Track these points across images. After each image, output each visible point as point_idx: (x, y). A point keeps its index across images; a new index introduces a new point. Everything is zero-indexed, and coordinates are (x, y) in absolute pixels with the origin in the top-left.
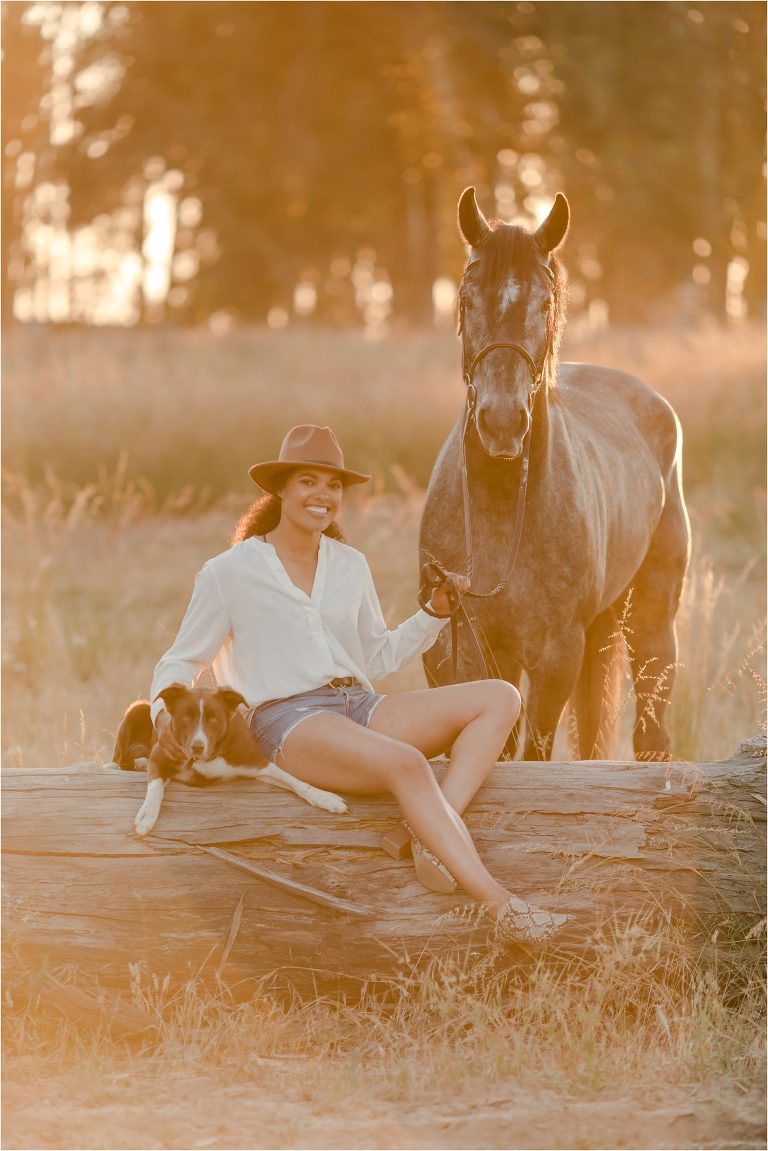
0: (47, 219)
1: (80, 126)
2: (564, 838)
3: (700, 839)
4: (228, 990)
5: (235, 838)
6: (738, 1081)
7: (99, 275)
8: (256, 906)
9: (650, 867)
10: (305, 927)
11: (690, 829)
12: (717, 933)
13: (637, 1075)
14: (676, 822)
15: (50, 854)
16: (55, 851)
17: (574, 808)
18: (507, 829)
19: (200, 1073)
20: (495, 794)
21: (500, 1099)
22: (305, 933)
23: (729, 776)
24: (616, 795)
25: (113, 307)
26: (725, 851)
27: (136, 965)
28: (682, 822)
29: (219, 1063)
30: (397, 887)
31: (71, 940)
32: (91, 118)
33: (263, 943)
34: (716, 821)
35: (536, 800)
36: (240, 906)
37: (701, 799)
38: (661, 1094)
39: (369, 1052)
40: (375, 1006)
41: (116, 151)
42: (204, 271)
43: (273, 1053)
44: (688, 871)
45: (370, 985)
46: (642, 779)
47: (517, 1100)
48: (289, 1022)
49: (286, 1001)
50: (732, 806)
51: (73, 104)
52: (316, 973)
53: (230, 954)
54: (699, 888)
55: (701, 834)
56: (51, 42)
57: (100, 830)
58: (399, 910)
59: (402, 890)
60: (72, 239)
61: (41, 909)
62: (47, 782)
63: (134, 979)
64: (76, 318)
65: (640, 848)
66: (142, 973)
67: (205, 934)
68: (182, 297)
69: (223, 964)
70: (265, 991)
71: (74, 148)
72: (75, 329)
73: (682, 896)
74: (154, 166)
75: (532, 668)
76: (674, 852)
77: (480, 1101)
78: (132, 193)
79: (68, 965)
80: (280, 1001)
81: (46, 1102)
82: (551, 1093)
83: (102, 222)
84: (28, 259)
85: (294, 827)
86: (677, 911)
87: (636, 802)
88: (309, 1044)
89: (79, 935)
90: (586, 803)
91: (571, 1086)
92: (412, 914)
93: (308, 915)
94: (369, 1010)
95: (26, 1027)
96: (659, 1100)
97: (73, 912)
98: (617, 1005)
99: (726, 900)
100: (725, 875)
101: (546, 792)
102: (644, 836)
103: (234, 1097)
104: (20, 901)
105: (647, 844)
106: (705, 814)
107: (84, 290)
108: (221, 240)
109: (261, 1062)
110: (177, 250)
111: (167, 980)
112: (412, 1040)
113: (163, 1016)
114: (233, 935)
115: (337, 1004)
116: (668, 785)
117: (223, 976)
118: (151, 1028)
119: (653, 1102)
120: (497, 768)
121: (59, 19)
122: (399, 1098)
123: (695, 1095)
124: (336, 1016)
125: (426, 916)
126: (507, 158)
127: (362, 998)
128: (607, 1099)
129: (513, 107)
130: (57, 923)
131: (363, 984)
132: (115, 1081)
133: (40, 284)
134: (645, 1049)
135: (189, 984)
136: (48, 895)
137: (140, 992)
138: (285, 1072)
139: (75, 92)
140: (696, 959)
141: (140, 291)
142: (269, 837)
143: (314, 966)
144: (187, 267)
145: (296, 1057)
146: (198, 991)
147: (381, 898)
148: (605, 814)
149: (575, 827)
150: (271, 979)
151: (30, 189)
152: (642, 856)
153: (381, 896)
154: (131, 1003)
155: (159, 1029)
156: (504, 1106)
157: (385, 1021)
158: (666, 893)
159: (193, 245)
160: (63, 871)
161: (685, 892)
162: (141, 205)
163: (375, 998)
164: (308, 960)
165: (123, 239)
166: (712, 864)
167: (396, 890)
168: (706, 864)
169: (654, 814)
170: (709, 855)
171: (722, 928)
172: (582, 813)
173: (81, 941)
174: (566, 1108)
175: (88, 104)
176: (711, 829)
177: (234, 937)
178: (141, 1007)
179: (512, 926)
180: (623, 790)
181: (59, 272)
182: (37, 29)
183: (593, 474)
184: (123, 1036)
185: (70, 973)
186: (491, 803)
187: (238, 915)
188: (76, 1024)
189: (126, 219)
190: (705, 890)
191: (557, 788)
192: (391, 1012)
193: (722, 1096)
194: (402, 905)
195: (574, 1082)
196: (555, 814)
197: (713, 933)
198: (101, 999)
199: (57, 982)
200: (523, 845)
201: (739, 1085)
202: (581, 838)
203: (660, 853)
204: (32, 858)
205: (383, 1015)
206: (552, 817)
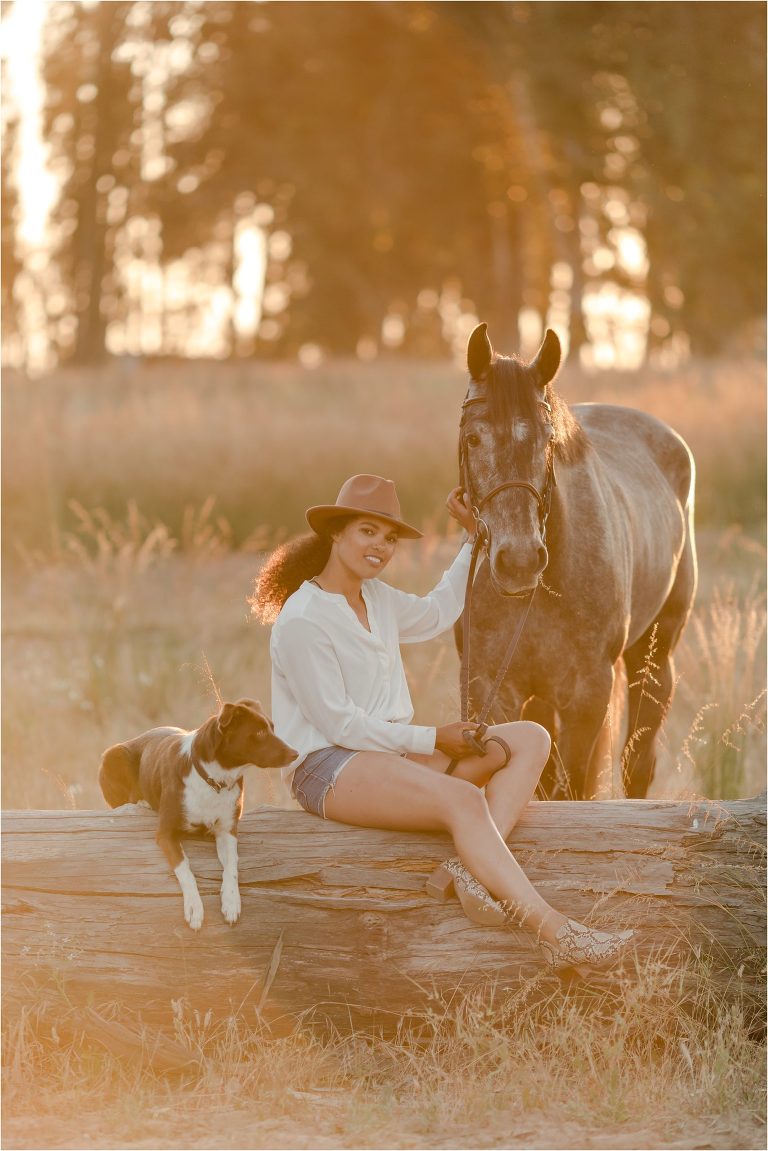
0: (139, 254)
1: (171, 162)
2: (594, 876)
3: (726, 876)
4: (267, 1025)
5: (275, 877)
6: (756, 1112)
7: (191, 309)
8: (294, 943)
9: (678, 904)
10: (343, 964)
11: (716, 866)
12: (742, 967)
13: (660, 1107)
14: (702, 859)
15: (94, 894)
16: (100, 891)
17: (604, 846)
18: (540, 867)
19: (238, 1107)
20: (528, 834)
21: (525, 1131)
22: (343, 970)
23: (755, 814)
24: (645, 833)
25: (205, 340)
26: (750, 887)
27: (179, 1001)
28: (708, 860)
29: (257, 1098)
30: (432, 924)
31: (116, 978)
32: (183, 154)
33: (303, 980)
34: (742, 858)
35: (567, 839)
36: (280, 943)
37: (726, 837)
38: (682, 1126)
39: (404, 1085)
40: (411, 1040)
41: (204, 186)
42: (294, 304)
43: (312, 1086)
44: (715, 907)
45: (407, 1020)
46: (671, 818)
47: (542, 1132)
48: (326, 1056)
49: (323, 1035)
50: (755, 844)
51: (165, 140)
52: (351, 1007)
53: (271, 990)
54: (725, 924)
55: (727, 871)
56: (140, 79)
57: (143, 870)
58: (433, 947)
59: (436, 927)
60: (164, 272)
61: (87, 947)
62: (92, 824)
63: (177, 1016)
64: (168, 352)
65: (668, 885)
66: (184, 1010)
67: (246, 971)
68: (273, 331)
69: (264, 1001)
70: (305, 1026)
71: (165, 183)
72: (166, 362)
73: (710, 932)
74: (243, 200)
75: (564, 708)
76: (701, 889)
77: (506, 1134)
78: (221, 227)
79: (113, 1002)
80: (318, 1035)
81: (86, 1136)
82: (576, 1126)
83: (193, 256)
84: (120, 292)
85: (332, 866)
86: (706, 946)
87: (665, 840)
88: (346, 1078)
89: (122, 972)
90: (615, 841)
91: (595, 1118)
92: (447, 951)
93: (345, 952)
94: (406, 1044)
95: (70, 1062)
96: (680, 1131)
97: (119, 950)
98: (645, 1038)
99: (751, 935)
100: (750, 911)
101: (577, 831)
102: (672, 874)
103: (267, 1130)
104: (65, 940)
105: (675, 881)
106: (731, 851)
107: (176, 323)
108: (312, 272)
109: (298, 1095)
110: (268, 282)
111: (208, 1016)
112: (445, 1074)
113: (204, 1051)
114: (273, 972)
115: (373, 1038)
116: (695, 823)
117: (263, 1012)
118: (192, 1063)
119: (673, 1134)
120: (530, 807)
121: (149, 57)
122: (428, 1131)
123: (714, 1126)
124: (371, 1050)
125: (460, 952)
126: (590, 191)
127: (399, 1033)
128: (629, 1130)
129: (596, 141)
130: (102, 961)
131: (399, 1019)
132: (156, 1115)
133: (132, 318)
134: (669, 1081)
135: (231, 1019)
136: (94, 934)
137: (182, 1028)
138: (321, 1105)
139: (166, 128)
140: (722, 993)
141: (231, 323)
142: (308, 876)
143: (350, 1001)
144: (277, 300)
145: (334, 1090)
146: (239, 1027)
147: (416, 935)
148: (635, 853)
149: (605, 865)
150: (310, 1015)
151: (122, 224)
152: (670, 893)
153: (416, 934)
154: (173, 1039)
155: (201, 1065)
156: (528, 1138)
157: (421, 1056)
158: (694, 928)
159: (283, 278)
160: (108, 910)
161: (711, 927)
162: (230, 240)
163: (411, 1032)
164: (345, 995)
165: (214, 272)
166: (736, 900)
167: (430, 927)
168: (731, 900)
169: (681, 852)
170: (735, 891)
171: (748, 962)
172: (612, 851)
173: (125, 978)
174: (588, 1140)
175: (179, 140)
176: (737, 866)
177: (274, 974)
178: (183, 1042)
179: (572, 946)
180: (653, 828)
181: (152, 305)
182: (127, 66)
183: (621, 516)
184: (167, 1070)
185: (114, 1010)
186: (523, 842)
187: (277, 952)
188: (120, 1059)
189: (217, 253)
190: (731, 925)
191: (588, 827)
192: (426, 1046)
193: (740, 1127)
194: (437, 942)
195: (598, 1114)
196: (585, 852)
197: (739, 967)
198: (143, 1035)
199: (101, 1018)
200: (554, 882)
201: (756, 1116)
202: (610, 876)
203: (687, 890)
204: (77, 897)
205: (420, 1049)
206: (583, 855)
